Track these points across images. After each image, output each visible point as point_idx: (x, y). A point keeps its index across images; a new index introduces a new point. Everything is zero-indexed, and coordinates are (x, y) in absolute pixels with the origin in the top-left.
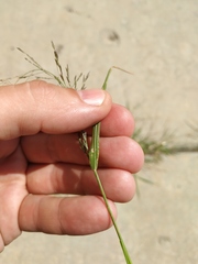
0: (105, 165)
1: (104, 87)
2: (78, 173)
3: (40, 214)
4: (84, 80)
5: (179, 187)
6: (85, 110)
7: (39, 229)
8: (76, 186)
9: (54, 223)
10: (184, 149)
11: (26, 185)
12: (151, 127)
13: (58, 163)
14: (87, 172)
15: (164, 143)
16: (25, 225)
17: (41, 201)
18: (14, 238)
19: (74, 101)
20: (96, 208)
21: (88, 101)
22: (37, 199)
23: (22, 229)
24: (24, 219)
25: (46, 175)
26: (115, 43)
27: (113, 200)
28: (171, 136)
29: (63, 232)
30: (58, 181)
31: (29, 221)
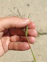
0: (29, 35)
1: (29, 18)
2: (22, 37)
3: (14, 46)
4: (24, 16)
5: (43, 43)
6: (25, 23)
7: (13, 49)
8: (22, 40)
9: (17, 48)
10: (45, 34)
11: (10, 40)
12: (37, 28)
13: (17, 35)
14: (24, 37)
15: (40, 32)
16: (10, 49)
17: (14, 43)
18: (7, 52)
19: (22, 20)
20: (27, 45)
21: (25, 21)
22: (13, 43)
23: (9, 49)
24: (10, 47)
25: (15, 38)
26: (28, 7)
27: (30, 43)
28: (42, 30)
29: (19, 50)
30: (17, 39)
31: (11, 48)
